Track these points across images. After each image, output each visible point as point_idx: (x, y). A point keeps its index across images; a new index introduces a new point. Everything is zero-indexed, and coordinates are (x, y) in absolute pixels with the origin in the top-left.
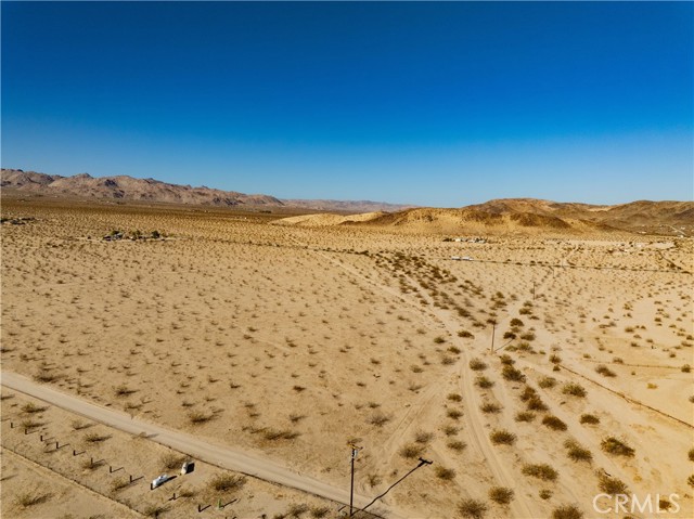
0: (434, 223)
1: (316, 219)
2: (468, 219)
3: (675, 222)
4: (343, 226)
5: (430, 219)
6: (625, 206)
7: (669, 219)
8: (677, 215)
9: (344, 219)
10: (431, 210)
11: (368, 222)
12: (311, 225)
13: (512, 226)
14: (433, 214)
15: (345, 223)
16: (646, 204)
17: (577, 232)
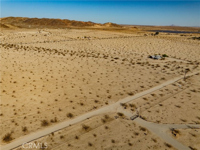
7: (22, 23)
16: (13, 18)
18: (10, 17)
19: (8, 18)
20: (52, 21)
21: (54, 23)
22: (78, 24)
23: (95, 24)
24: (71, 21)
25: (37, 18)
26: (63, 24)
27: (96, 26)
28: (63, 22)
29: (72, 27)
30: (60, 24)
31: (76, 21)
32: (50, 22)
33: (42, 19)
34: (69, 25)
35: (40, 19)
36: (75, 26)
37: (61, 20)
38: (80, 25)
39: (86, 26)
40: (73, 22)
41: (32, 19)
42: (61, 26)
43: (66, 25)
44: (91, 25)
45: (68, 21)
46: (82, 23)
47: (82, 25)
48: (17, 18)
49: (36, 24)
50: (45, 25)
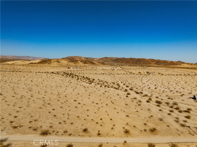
0: (60, 63)
1: (19, 62)
2: (69, 62)
3: (114, 62)
4: (30, 64)
5: (58, 62)
6: (102, 58)
7: (112, 61)
8: (113, 61)
9: (29, 62)
10: (58, 59)
11: (38, 63)
12: (18, 64)
13: (81, 64)
14: (59, 61)
15: (30, 63)
16: (107, 58)
17: (97, 65)
18: (105, 58)
19: (103, 58)
20: (137, 60)
21: (138, 62)
22: (162, 63)
23: (183, 63)
24: (156, 60)
25: (124, 58)
26: (147, 63)
27: (184, 65)
28: (146, 61)
29: (155, 65)
30: (144, 63)
31: (161, 60)
32: (135, 61)
33: (129, 59)
34: (153, 64)
35: (127, 59)
36: (159, 65)
37: (146, 59)
38: (165, 64)
39: (171, 65)
40: (158, 61)
41: (121, 58)
42: (145, 64)
43: (149, 63)
44: (177, 64)
45: (153, 60)
46: (167, 62)
47: (166, 64)
48: (110, 58)
49: (123, 62)
50: (129, 63)
